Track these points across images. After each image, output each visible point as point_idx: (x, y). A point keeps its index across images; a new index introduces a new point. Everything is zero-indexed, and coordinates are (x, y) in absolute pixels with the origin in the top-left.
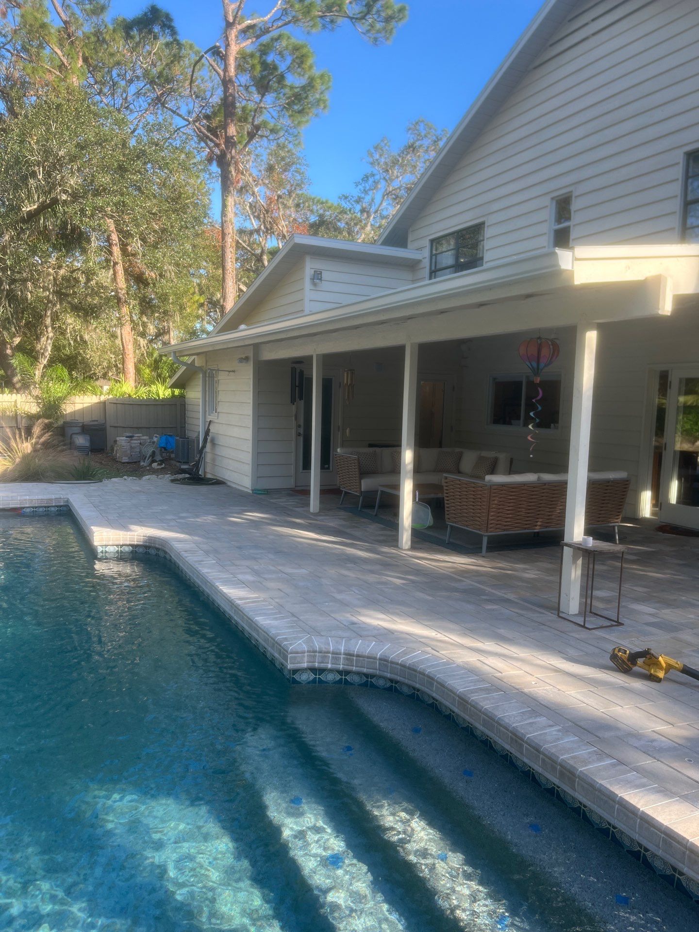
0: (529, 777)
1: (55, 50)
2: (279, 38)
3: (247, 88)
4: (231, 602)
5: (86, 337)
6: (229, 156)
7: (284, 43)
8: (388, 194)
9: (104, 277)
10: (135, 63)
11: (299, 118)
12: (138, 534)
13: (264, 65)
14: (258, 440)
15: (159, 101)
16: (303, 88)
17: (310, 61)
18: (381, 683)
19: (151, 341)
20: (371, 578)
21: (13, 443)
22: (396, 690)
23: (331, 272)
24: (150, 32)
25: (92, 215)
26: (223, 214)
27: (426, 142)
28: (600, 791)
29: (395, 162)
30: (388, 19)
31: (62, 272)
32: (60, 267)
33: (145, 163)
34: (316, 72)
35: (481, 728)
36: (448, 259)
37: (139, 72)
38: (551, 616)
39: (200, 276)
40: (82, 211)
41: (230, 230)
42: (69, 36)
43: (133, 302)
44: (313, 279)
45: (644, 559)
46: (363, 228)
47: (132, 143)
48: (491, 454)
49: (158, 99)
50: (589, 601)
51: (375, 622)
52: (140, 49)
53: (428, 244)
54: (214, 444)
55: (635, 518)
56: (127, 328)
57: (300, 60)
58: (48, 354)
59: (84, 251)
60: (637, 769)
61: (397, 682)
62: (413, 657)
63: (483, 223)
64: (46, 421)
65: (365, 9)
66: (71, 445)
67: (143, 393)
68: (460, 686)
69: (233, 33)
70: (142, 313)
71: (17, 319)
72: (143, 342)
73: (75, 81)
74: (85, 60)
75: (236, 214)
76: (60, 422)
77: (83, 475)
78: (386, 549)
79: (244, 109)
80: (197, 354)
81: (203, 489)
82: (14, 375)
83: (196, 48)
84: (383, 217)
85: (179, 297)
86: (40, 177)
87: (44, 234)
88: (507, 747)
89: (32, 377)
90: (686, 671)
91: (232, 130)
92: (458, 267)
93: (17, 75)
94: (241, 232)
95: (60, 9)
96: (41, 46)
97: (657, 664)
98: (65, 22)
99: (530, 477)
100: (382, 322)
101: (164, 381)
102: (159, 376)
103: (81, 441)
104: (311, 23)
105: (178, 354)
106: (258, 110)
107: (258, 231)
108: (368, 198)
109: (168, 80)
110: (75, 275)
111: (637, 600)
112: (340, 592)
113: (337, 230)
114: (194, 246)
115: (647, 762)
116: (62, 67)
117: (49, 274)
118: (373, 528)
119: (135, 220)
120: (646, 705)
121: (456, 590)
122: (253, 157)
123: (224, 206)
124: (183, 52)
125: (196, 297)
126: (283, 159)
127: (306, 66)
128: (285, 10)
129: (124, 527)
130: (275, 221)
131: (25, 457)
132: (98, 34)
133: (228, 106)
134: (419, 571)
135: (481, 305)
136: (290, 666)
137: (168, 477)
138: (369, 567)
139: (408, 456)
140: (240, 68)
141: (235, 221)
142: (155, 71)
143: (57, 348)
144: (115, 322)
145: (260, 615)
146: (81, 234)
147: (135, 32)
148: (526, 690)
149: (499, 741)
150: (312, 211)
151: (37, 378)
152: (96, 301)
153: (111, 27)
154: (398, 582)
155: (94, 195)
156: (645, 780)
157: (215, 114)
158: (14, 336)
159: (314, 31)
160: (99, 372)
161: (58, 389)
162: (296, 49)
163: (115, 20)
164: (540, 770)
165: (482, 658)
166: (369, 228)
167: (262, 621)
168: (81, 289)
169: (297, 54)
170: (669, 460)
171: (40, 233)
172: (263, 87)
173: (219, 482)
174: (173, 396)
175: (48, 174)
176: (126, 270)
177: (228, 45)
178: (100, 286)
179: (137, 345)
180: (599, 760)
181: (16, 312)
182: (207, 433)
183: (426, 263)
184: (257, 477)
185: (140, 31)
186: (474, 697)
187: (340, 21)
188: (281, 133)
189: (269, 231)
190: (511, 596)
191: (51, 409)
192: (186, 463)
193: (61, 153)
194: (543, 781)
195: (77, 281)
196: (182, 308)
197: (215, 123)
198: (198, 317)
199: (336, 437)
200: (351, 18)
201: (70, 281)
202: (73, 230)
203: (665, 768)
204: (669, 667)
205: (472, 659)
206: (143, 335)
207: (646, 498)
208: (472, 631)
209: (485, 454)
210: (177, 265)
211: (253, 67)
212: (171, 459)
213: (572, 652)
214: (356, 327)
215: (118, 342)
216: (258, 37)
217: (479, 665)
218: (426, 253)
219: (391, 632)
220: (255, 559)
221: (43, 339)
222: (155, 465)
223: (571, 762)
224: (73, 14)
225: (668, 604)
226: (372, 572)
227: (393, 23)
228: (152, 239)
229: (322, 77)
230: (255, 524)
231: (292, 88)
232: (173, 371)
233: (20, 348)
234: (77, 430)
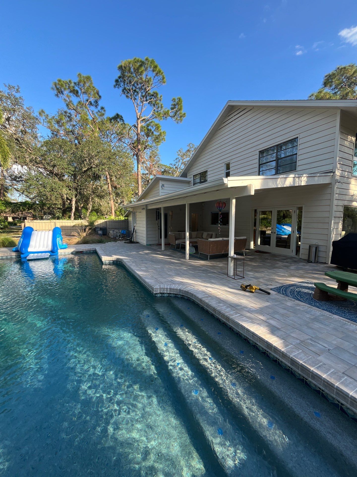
0: (218, 320)
1: (90, 126)
2: (152, 122)
3: (143, 136)
4: (139, 275)
5: (101, 204)
6: (139, 154)
7: (153, 124)
8: (182, 163)
9: (105, 187)
10: (113, 130)
11: (157, 143)
12: (114, 258)
13: (148, 129)
14: (147, 231)
15: (120, 139)
16: (158, 135)
17: (160, 128)
18: (179, 296)
19: (119, 204)
20: (178, 268)
21: (81, 234)
22: (184, 298)
23: (166, 184)
24: (117, 121)
25: (102, 171)
26: (138, 169)
27: (192, 149)
28: (236, 323)
29: (184, 155)
30: (181, 117)
31: (94, 186)
32: (93, 185)
33: (116, 156)
34: (162, 131)
35: (205, 307)
36: (198, 180)
37: (114, 132)
38: (226, 276)
39: (132, 186)
40: (99, 170)
41: (139, 174)
42: (94, 122)
43: (114, 194)
44: (162, 187)
45: (251, 260)
46: (176, 172)
47: (112, 151)
48: (211, 233)
49: (119, 139)
50: (235, 272)
51: (178, 280)
52: (114, 126)
53: (193, 177)
54: (136, 232)
55: (249, 249)
56: (112, 201)
57: (157, 128)
58: (90, 209)
59: (100, 180)
60: (245, 317)
61: (184, 296)
62: (188, 289)
63: (207, 171)
64: (90, 227)
65: (174, 114)
66: (97, 234)
67: (117, 219)
68: (200, 296)
69: (139, 121)
70: (116, 197)
71: (82, 199)
72: (117, 205)
73: (96, 134)
74: (99, 129)
75: (141, 169)
76: (94, 227)
77: (100, 242)
78: (182, 260)
79: (143, 141)
80: (131, 208)
81: (133, 245)
82: (82, 215)
83: (130, 125)
84: (181, 169)
85: (126, 192)
86: (87, 161)
87: (89, 176)
88: (212, 312)
89: (86, 215)
90: (260, 290)
91: (139, 147)
92: (201, 182)
93: (80, 133)
94: (143, 174)
95: (91, 115)
96: (87, 125)
97: (253, 288)
98: (93, 118)
99: (221, 239)
100: (180, 198)
101: (123, 215)
102: (121, 214)
103: (100, 232)
104: (160, 118)
105: (126, 208)
106: (147, 141)
107: (148, 174)
108: (177, 164)
109: (122, 134)
110: (97, 187)
111: (249, 271)
112: (169, 272)
113: (169, 173)
114: (130, 178)
115: (248, 314)
116: (92, 131)
117: (90, 187)
118: (179, 254)
119: (113, 172)
120: (249, 299)
121: (201, 270)
122: (146, 154)
123: (138, 167)
124: (126, 126)
125: (131, 192)
126: (154, 154)
127: (159, 130)
128: (153, 114)
129: (111, 256)
130: (152, 171)
131: (84, 237)
132: (102, 121)
133: (138, 140)
134: (191, 266)
135: (205, 193)
136: (154, 293)
137: (124, 241)
138: (177, 265)
139: (187, 234)
140: (141, 131)
141: (141, 171)
142: (118, 132)
143: (93, 207)
144: (109, 199)
145: (147, 279)
146: (99, 176)
147: (112, 121)
148: (218, 297)
149: (210, 311)
150: (162, 168)
151: (88, 215)
152: (103, 194)
153: (106, 120)
154: (185, 268)
155: (102, 165)
156: (248, 319)
157: (135, 143)
158: (81, 204)
159: (161, 120)
160: (105, 213)
161: (94, 218)
162: (156, 125)
163: (107, 118)
164: (221, 318)
165: (206, 289)
166: (178, 172)
167: (147, 280)
168: (99, 191)
169: (156, 126)
170: (258, 233)
171: (88, 176)
172: (148, 136)
173: (137, 243)
174: (125, 219)
175: (89, 160)
176: (111, 185)
177: (138, 124)
178: (104, 189)
179: (115, 206)
180: (236, 314)
181: (82, 198)
182: (134, 229)
183: (192, 181)
184: (147, 241)
185: (114, 120)
186: (203, 299)
187: (168, 117)
188: (153, 148)
189: (151, 174)
190: (215, 271)
191: (91, 224)
192: (129, 237)
193: (93, 154)
194: (222, 321)
195: (98, 188)
196: (127, 195)
197: (135, 145)
198: (132, 197)
199: (169, 229)
200: (171, 117)
201: (96, 189)
202: (97, 175)
203: (253, 316)
204: (256, 289)
205: (204, 289)
206: (117, 203)
207: (252, 243)
208: (204, 281)
209: (209, 233)
210: (125, 183)
211: (145, 130)
212: (125, 236)
213: (230, 286)
214: (173, 199)
215: (110, 205)
216: (146, 122)
217: (206, 290)
218: (192, 179)
219: (182, 282)
220: (146, 263)
221: (89, 205)
222: (120, 238)
223: (229, 315)
224: (95, 116)
225: (257, 272)
226: (178, 266)
227: (182, 118)
228: (118, 177)
229: (163, 132)
230: (147, 254)
231: (155, 135)
232: (125, 212)
233: (83, 207)
234: (99, 229)
